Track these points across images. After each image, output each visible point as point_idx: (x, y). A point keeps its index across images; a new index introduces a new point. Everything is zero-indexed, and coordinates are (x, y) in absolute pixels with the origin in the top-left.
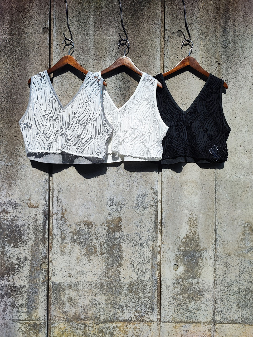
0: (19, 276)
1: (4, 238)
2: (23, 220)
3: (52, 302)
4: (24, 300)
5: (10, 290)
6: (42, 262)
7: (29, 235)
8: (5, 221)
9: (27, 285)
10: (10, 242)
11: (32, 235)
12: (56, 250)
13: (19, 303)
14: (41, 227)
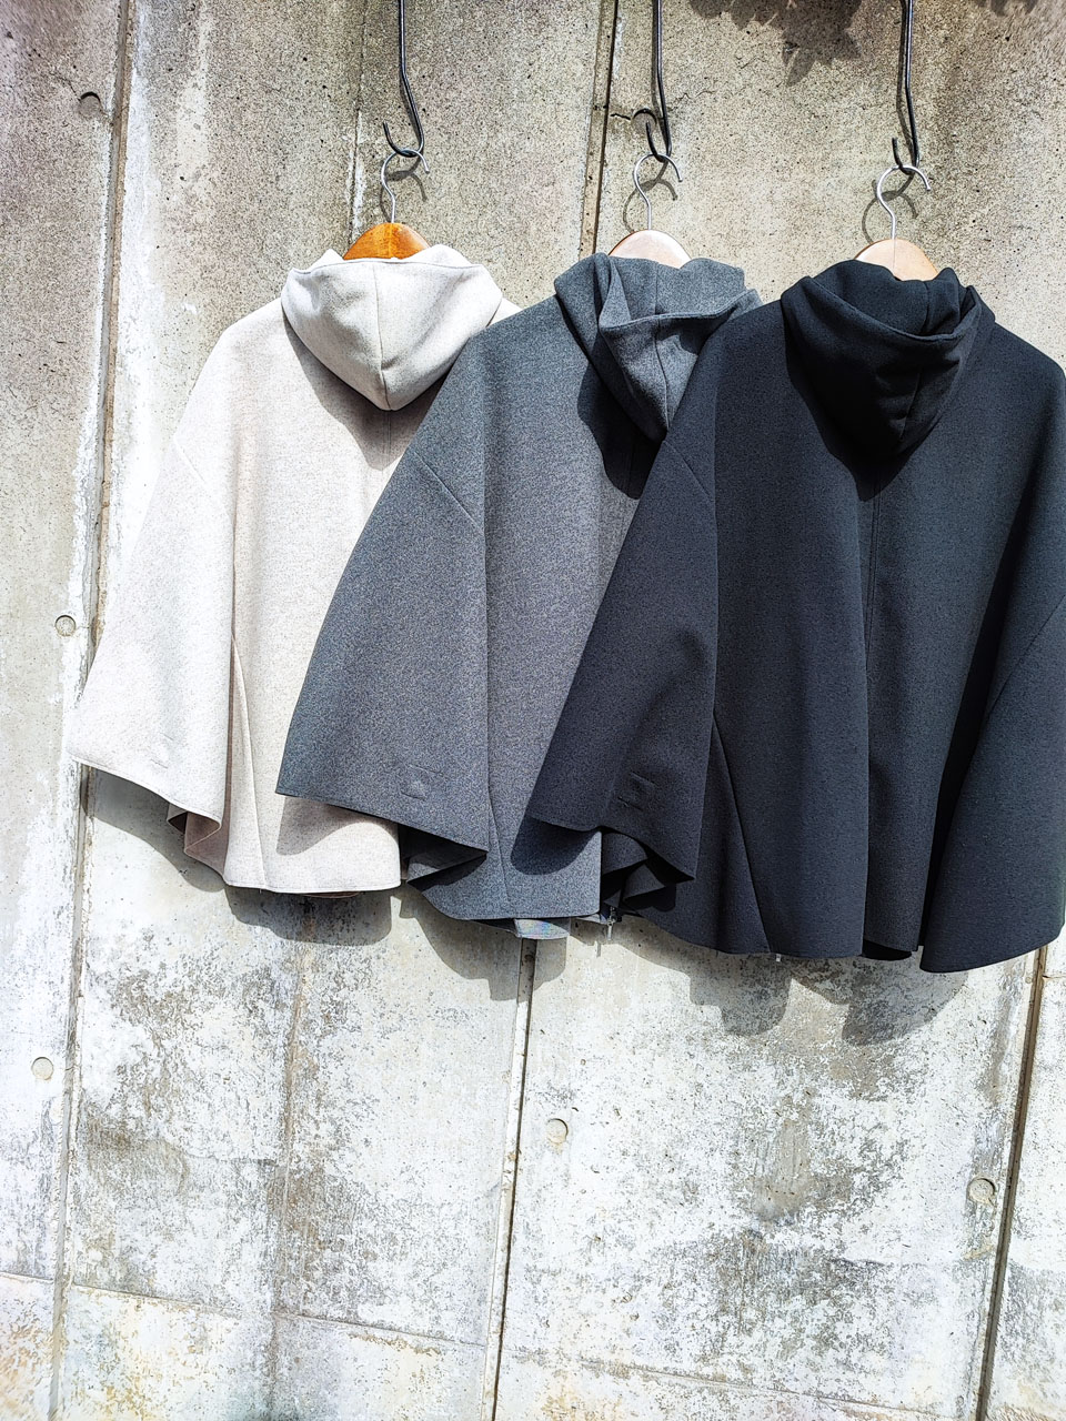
0: (866, 1218)
1: (816, 1051)
2: (909, 986)
3: (998, 1344)
4: (875, 1320)
5: (820, 1272)
6: (974, 1176)
7: (927, 1053)
8: (828, 981)
9: (899, 1262)
10: (839, 1072)
11: (939, 1057)
12: (1041, 1134)
13: (853, 1334)
14: (988, 1024)
